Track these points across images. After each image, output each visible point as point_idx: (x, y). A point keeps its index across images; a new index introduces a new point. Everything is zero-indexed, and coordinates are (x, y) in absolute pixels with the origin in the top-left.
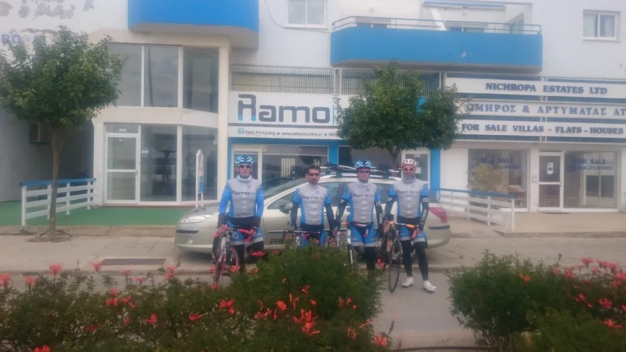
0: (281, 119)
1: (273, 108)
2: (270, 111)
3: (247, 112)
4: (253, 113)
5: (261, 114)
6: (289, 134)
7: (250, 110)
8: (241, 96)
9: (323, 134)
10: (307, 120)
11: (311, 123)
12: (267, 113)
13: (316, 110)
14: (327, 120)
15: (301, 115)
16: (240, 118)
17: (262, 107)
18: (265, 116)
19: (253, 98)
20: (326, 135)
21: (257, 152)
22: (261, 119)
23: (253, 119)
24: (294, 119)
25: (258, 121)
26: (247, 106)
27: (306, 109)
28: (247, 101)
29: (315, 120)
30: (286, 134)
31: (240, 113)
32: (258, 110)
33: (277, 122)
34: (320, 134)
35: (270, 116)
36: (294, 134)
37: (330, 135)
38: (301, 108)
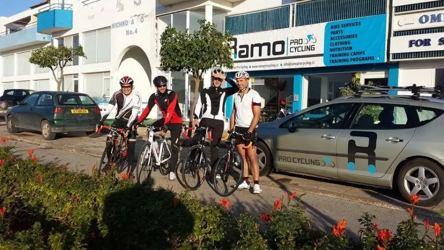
0: (252, 55)
1: (247, 47)
2: (245, 49)
4: (236, 52)
5: (240, 53)
6: (257, 67)
10: (269, 54)
11: (272, 56)
13: (275, 44)
14: (282, 52)
15: (265, 49)
17: (241, 47)
18: (242, 54)
20: (281, 65)
22: (240, 56)
23: (235, 57)
24: (260, 55)
26: (232, 47)
27: (269, 45)
28: (232, 44)
29: (274, 53)
30: (255, 67)
33: (249, 58)
34: (278, 65)
35: (245, 53)
36: (260, 66)
37: (285, 65)
38: (265, 44)
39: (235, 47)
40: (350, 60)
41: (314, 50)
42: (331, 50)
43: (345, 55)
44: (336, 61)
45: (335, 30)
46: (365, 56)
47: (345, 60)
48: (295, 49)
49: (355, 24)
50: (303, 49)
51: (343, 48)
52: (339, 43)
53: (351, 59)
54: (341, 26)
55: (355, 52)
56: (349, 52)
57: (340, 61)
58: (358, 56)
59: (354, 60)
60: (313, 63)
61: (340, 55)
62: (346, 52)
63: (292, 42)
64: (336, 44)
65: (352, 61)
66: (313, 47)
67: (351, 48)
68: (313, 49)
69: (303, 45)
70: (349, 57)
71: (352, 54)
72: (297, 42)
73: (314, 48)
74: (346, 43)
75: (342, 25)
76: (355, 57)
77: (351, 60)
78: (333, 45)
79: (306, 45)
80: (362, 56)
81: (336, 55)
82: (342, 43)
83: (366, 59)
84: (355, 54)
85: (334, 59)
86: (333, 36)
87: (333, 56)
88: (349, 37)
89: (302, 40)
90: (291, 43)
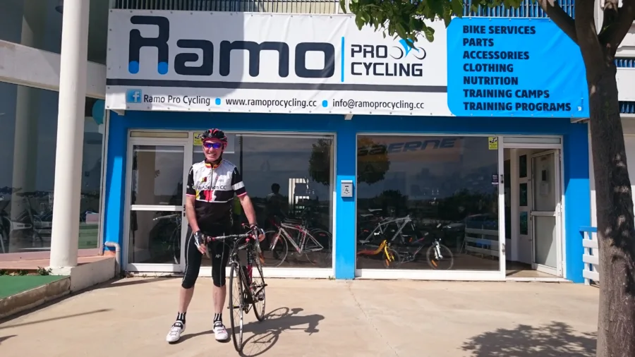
0: (225, 70)
1: (207, 46)
2: (199, 52)
3: (149, 55)
4: (163, 57)
5: (180, 59)
6: (242, 102)
7: (155, 49)
8: (135, 20)
9: (319, 103)
10: (283, 71)
11: (293, 77)
12: (194, 57)
13: (302, 49)
14: (329, 71)
15: (269, 60)
16: (134, 69)
17: (182, 43)
18: (188, 64)
19: (164, 24)
20: (325, 104)
21: (182, 147)
22: (180, 68)
23: (163, 70)
24: (254, 71)
25: (172, 75)
26: (149, 42)
27: (282, 48)
28: (150, 31)
29: (301, 71)
30: (235, 102)
31: (134, 57)
32: (174, 51)
33: (216, 76)
34: (312, 103)
35: (199, 63)
36: (254, 103)
37: (336, 104)
38: (269, 46)
39: (161, 43)
40: (514, 105)
41: (421, 75)
42: (466, 80)
43: (501, 94)
44: (479, 106)
45: (476, 36)
46: (549, 101)
47: (502, 107)
48: (368, 67)
49: (522, 30)
50: (391, 71)
51: (497, 78)
52: (485, 65)
53: (517, 104)
54: (487, 30)
55: (524, 91)
56: (513, 88)
57: (490, 106)
58: (534, 100)
59: (524, 106)
60: (421, 105)
61: (490, 93)
62: (504, 87)
63: (357, 49)
64: (478, 68)
65: (520, 109)
66: (416, 67)
67: (515, 81)
68: (418, 73)
69: (390, 61)
70: (514, 100)
71: (520, 94)
72: (372, 52)
73: (421, 71)
74: (503, 68)
75: (490, 28)
76: (527, 101)
77: (517, 108)
78: (471, 70)
79: (398, 62)
80: (542, 99)
81: (479, 93)
82: (492, 68)
83: (553, 108)
84: (525, 94)
85: (476, 100)
86: (469, 48)
87: (472, 93)
88: (510, 55)
89: (386, 47)
90: (353, 52)
